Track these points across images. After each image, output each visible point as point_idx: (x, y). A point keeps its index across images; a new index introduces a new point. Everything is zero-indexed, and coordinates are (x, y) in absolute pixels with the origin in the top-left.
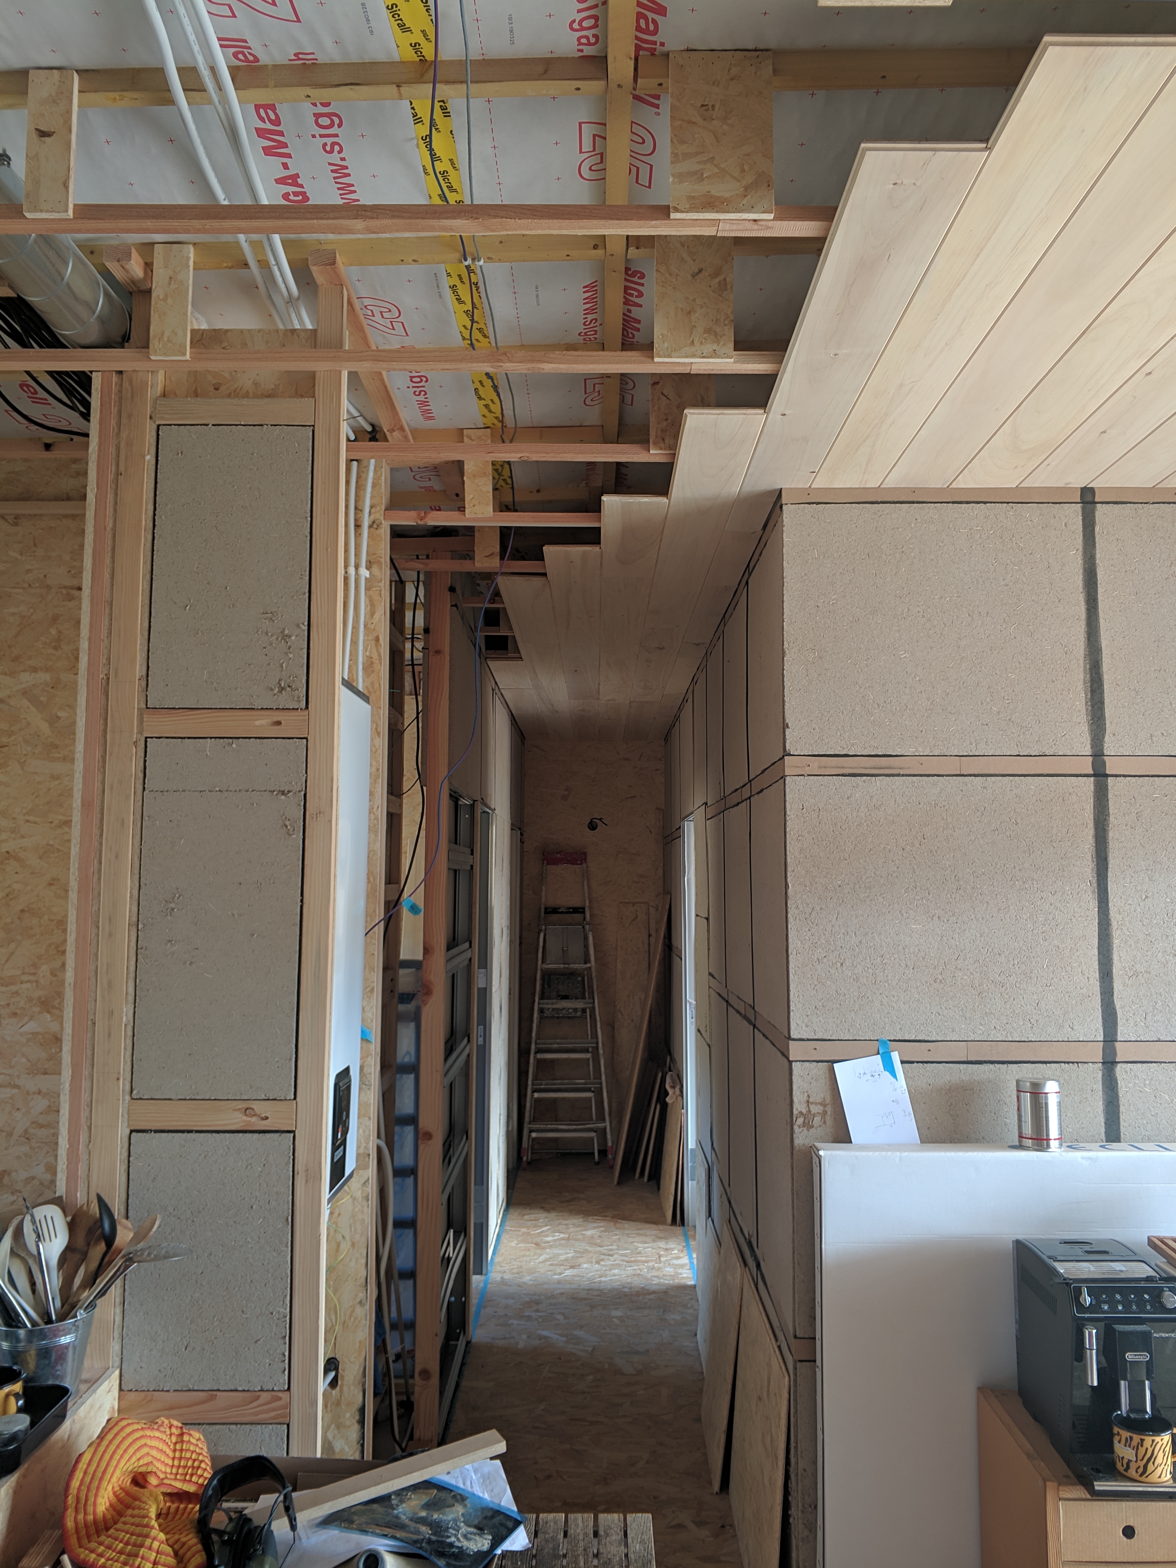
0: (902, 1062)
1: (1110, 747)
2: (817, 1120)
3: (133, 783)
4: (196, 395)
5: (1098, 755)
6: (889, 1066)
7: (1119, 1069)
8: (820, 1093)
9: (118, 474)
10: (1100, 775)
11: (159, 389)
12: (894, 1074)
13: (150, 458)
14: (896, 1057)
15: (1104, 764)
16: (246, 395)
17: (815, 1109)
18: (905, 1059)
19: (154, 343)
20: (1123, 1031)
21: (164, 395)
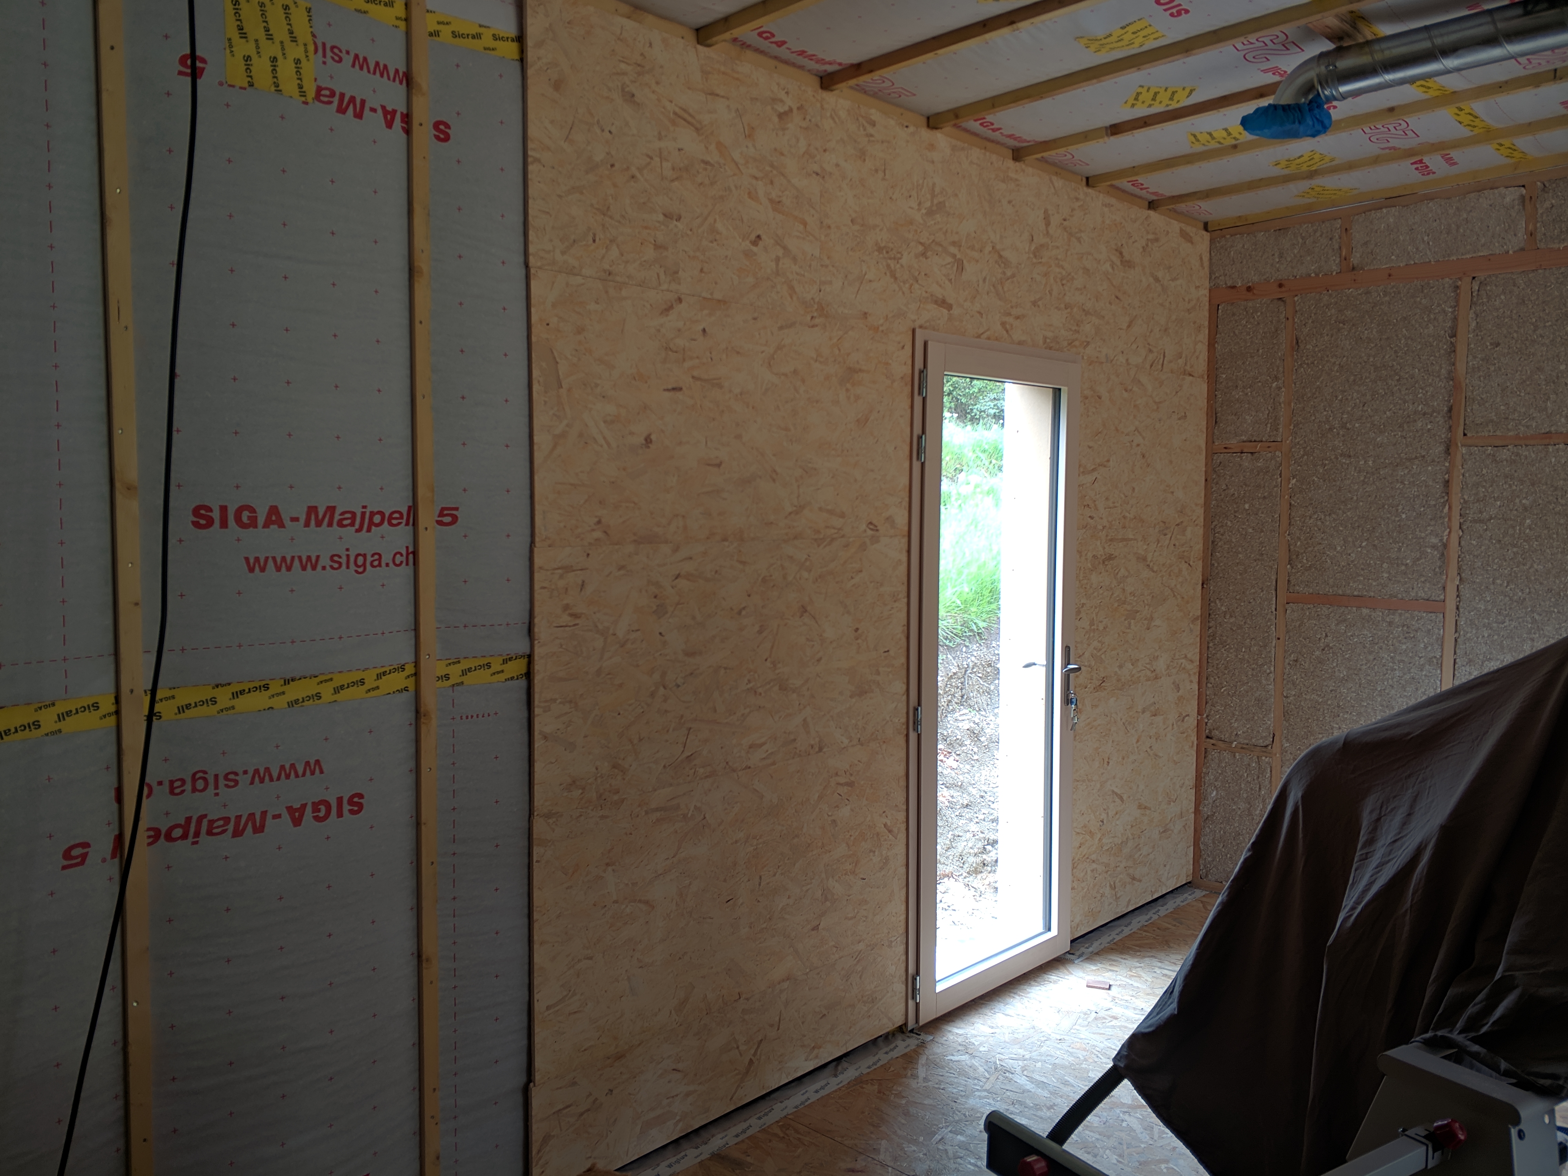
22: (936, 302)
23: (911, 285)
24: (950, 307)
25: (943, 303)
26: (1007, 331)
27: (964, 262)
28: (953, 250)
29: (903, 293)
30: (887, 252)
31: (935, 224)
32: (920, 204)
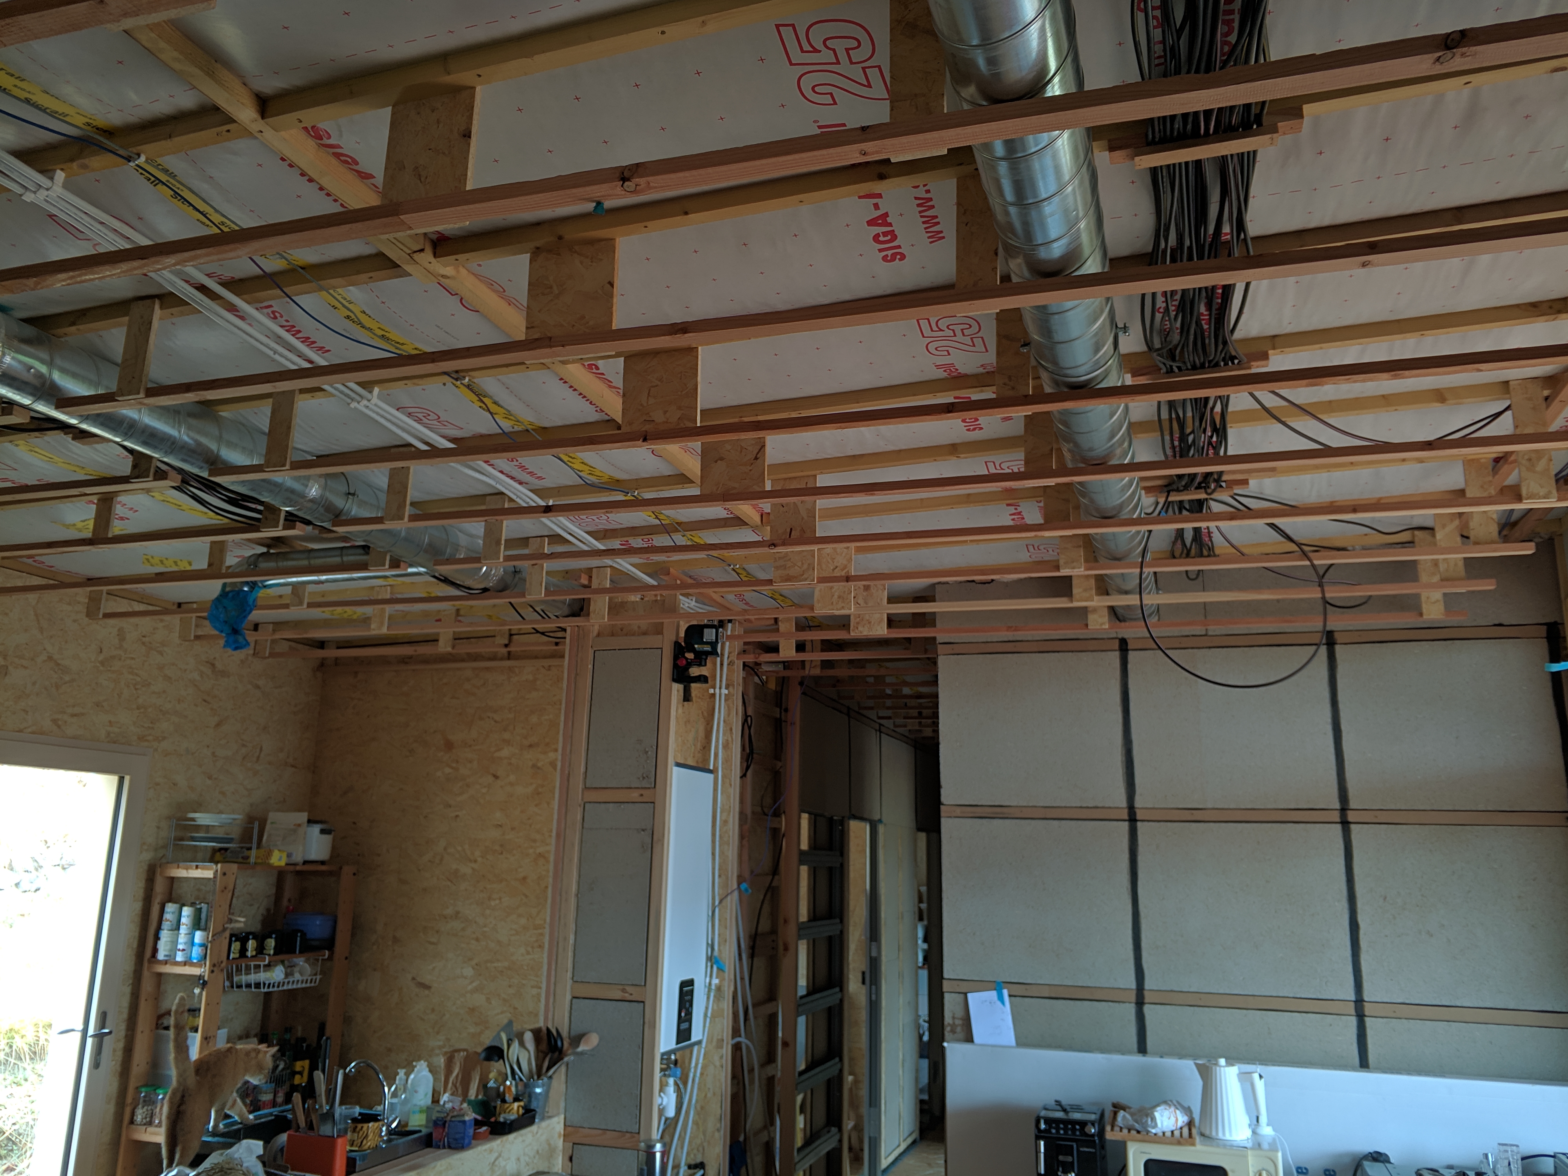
0: (1010, 996)
1: (1138, 803)
2: (959, 1029)
3: (579, 826)
4: (613, 635)
5: (1131, 808)
6: (1001, 998)
7: (1147, 1009)
8: (960, 1013)
9: (577, 674)
10: (1133, 820)
11: (595, 634)
12: (1003, 1003)
13: (590, 666)
14: (1005, 992)
15: (1135, 813)
16: (633, 635)
17: (958, 1022)
18: (1012, 993)
19: (592, 615)
20: (1148, 984)
21: (598, 635)
27: (9, 668)
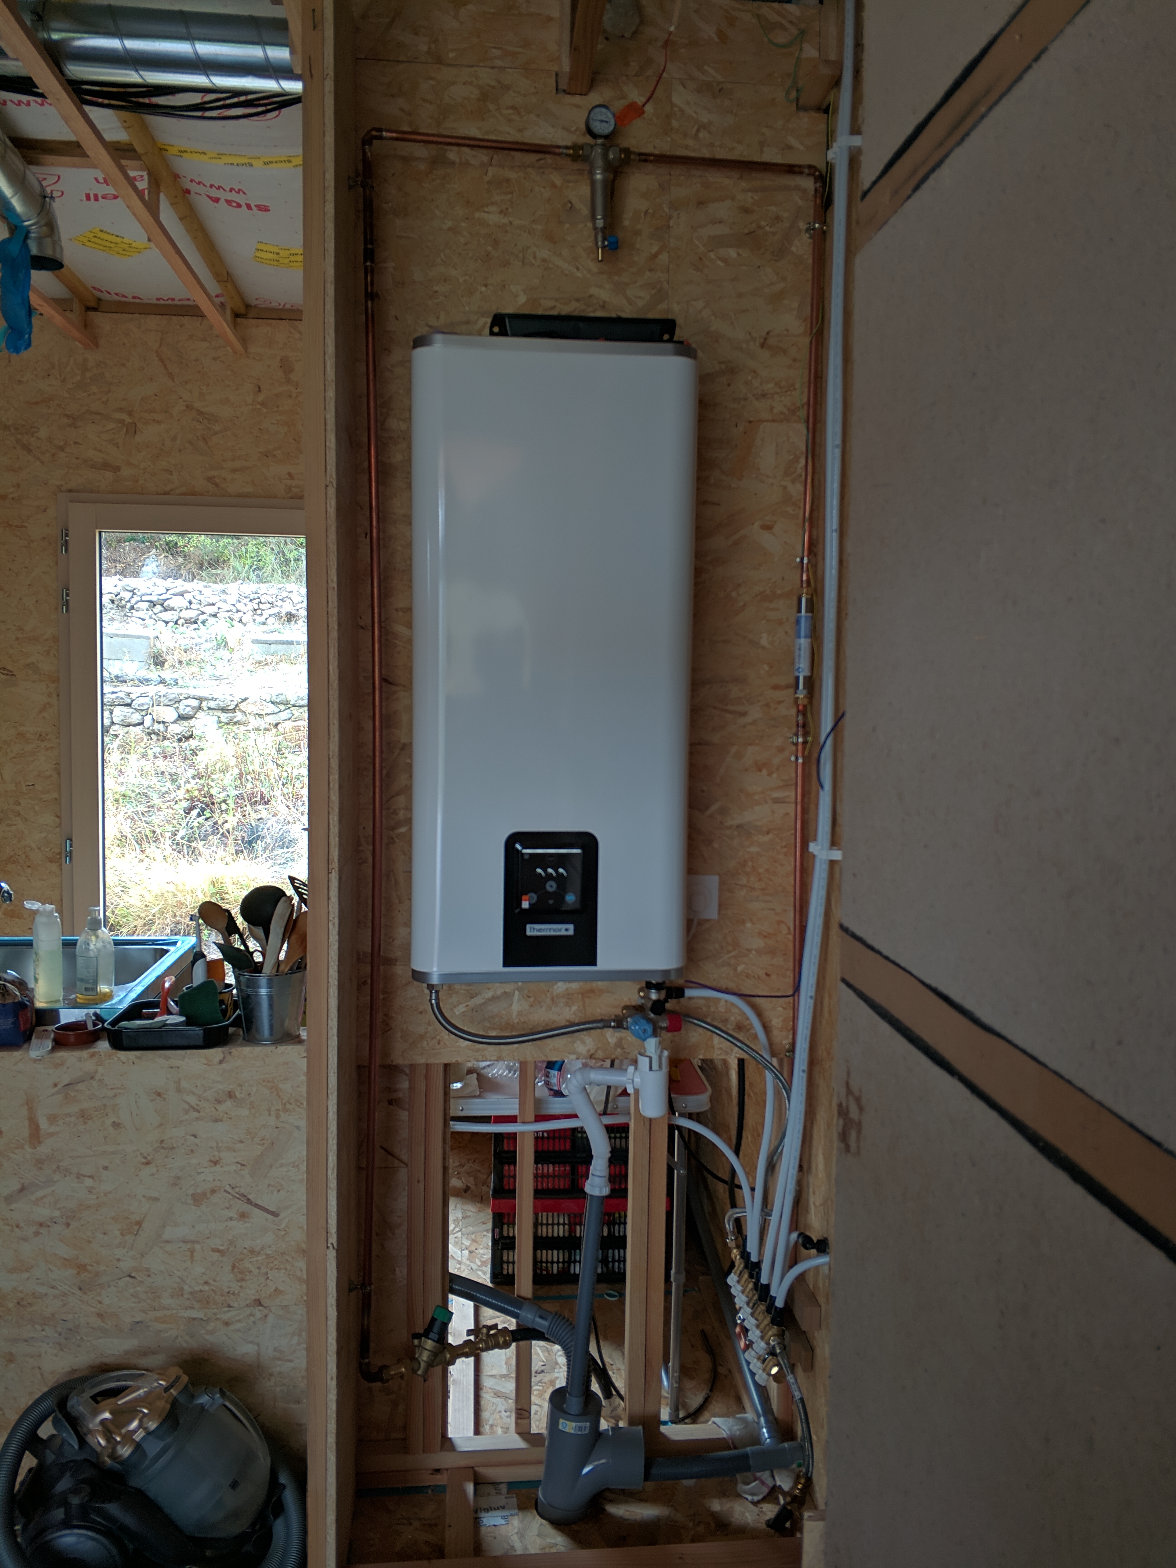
22: (93, 467)
23: (53, 455)
24: (117, 469)
25: (106, 466)
26: (217, 485)
27: (138, 424)
28: (118, 416)
29: (42, 462)
30: (16, 429)
31: (89, 395)
32: (64, 380)
